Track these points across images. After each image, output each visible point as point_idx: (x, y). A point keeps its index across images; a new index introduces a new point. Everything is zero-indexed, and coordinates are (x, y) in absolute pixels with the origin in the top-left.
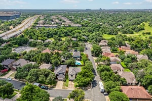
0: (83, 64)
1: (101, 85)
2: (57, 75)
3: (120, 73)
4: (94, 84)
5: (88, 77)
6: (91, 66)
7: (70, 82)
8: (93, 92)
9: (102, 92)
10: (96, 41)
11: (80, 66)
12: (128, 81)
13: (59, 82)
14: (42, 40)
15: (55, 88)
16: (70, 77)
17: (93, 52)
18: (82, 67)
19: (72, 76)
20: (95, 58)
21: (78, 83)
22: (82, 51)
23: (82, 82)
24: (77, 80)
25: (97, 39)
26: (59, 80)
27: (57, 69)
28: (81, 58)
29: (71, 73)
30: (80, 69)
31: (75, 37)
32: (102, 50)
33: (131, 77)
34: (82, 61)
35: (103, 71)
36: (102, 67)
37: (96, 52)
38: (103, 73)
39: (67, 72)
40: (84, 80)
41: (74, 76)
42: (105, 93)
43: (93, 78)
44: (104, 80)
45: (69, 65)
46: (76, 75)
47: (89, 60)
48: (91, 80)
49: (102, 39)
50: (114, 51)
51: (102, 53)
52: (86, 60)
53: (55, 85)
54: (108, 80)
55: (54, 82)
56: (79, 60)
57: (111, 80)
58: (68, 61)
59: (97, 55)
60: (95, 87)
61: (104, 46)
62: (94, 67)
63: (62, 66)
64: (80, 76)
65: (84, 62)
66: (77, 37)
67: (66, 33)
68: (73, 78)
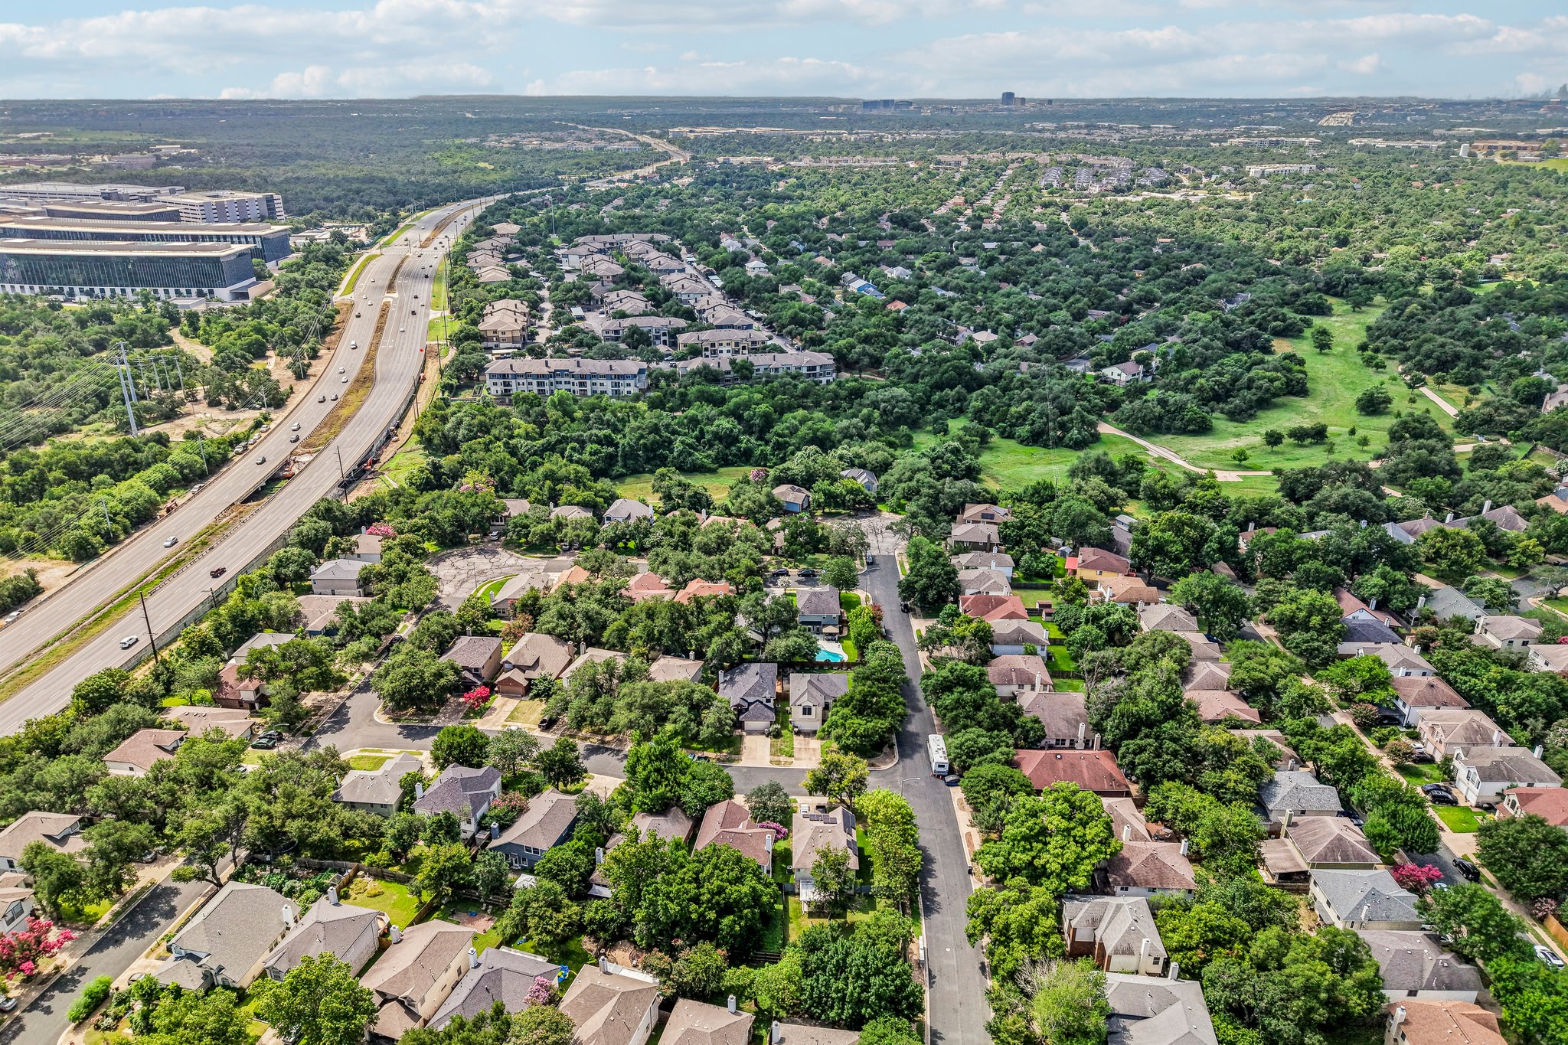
0: (855, 658)
1: (938, 748)
2: (740, 710)
3: (1027, 699)
4: (908, 745)
5: (880, 713)
6: (897, 668)
7: (798, 741)
8: (904, 775)
9: (940, 776)
10: (932, 515)
11: (841, 665)
12: (1055, 727)
13: (748, 740)
14: (585, 505)
15: (740, 764)
16: (796, 716)
17: (907, 589)
18: (851, 674)
19: (807, 711)
20: (920, 625)
21: (838, 738)
22: (844, 581)
23: (854, 734)
24: (835, 725)
25: (935, 499)
26: (750, 733)
27: (732, 682)
28: (843, 623)
29: (805, 701)
30: (842, 684)
31: (792, 481)
32: (963, 575)
33: (1070, 715)
34: (849, 643)
35: (946, 687)
36: (945, 673)
37: (926, 588)
38: (948, 699)
39: (783, 698)
40: (861, 724)
41: (816, 712)
42: (949, 778)
43: (904, 719)
44: (951, 727)
45: (788, 665)
46: (826, 707)
47: (886, 636)
48: (891, 729)
49: (977, 498)
50: (1031, 578)
51: (958, 591)
52: (869, 639)
53: (738, 752)
54: (965, 727)
55: (728, 740)
56: (831, 637)
57: (979, 724)
58: (779, 645)
59: (930, 608)
60: (910, 756)
61: (975, 546)
62: (909, 674)
63: (755, 668)
64: (846, 711)
65: (861, 649)
66: (807, 481)
67: (729, 439)
68: (813, 722)
